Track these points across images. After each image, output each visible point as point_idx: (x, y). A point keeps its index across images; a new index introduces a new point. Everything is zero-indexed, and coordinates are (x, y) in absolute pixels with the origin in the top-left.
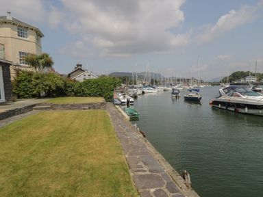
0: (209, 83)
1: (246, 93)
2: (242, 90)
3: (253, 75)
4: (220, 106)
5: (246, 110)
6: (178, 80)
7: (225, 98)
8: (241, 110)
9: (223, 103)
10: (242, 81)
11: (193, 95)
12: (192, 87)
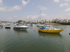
0: (13, 23)
1: (21, 25)
2: (20, 24)
3: (23, 21)
4: (15, 29)
5: (21, 29)
6: (3, 22)
7: (17, 27)
8: (20, 29)
9: (16, 28)
10: (21, 22)
11: (8, 26)
12: (8, 24)
